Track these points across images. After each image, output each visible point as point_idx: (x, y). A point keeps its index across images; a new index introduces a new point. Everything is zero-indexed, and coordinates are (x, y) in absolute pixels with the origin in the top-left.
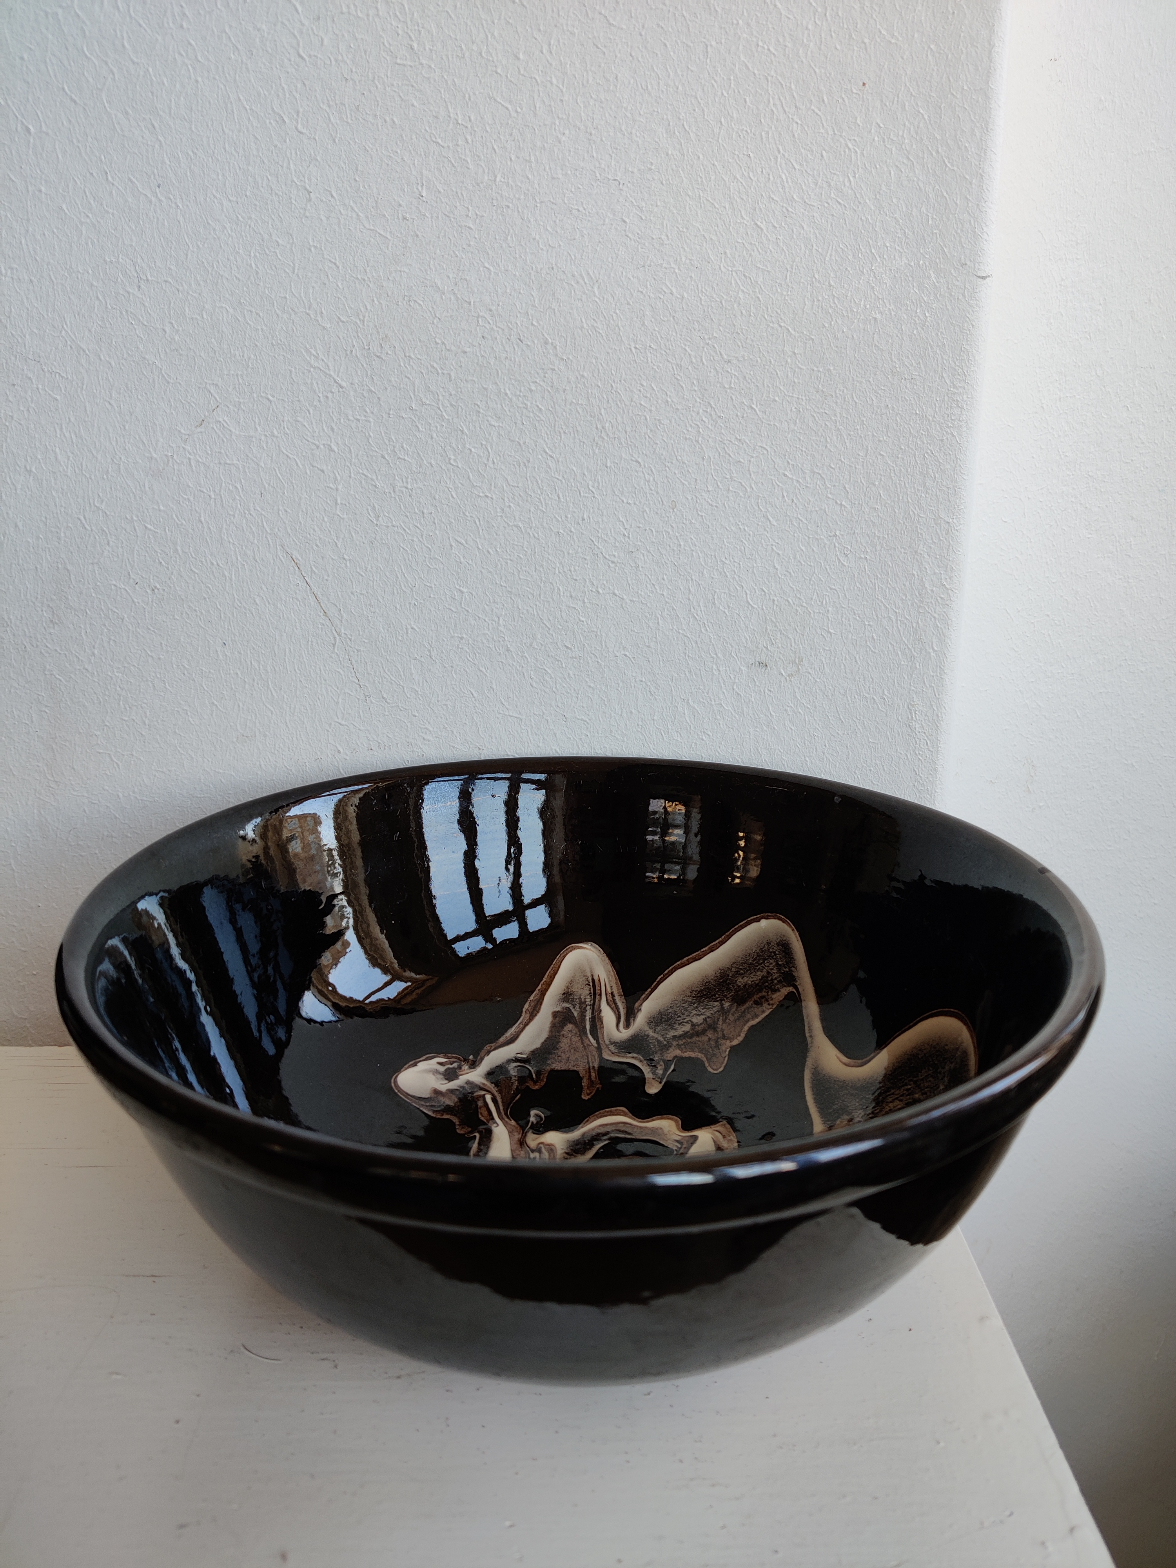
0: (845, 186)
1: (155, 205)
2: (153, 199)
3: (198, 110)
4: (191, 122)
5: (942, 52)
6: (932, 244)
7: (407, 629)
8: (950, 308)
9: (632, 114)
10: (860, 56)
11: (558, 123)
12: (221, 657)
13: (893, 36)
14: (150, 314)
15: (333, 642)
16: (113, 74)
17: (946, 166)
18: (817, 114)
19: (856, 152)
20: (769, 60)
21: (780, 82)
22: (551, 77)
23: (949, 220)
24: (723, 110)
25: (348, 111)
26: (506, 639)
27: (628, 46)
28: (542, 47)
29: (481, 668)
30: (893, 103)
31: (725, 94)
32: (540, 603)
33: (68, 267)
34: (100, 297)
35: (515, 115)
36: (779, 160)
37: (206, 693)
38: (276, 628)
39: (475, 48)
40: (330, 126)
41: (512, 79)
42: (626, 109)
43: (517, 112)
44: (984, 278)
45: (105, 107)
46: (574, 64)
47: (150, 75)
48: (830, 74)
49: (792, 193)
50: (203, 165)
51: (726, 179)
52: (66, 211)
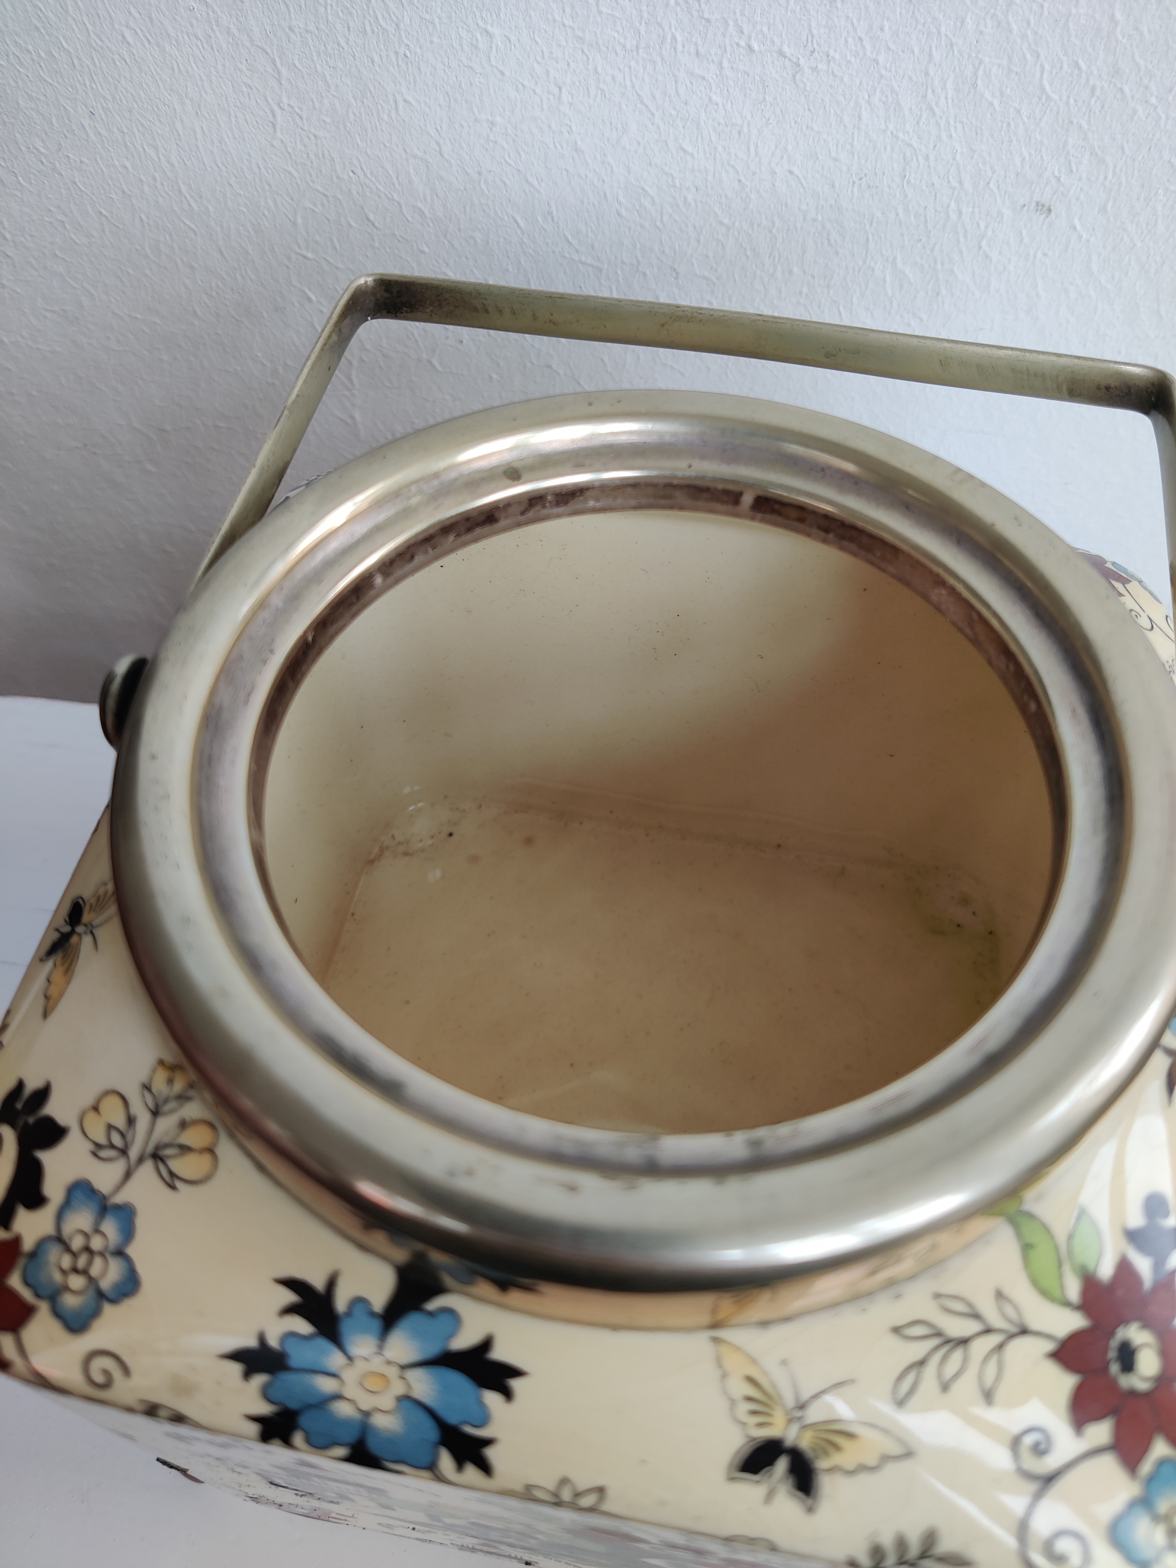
7: (395, 101)
12: (92, 136)
15: (271, 119)
26: (574, 128)
29: (530, 179)
32: (637, 62)
37: (85, 196)
38: (172, 90)
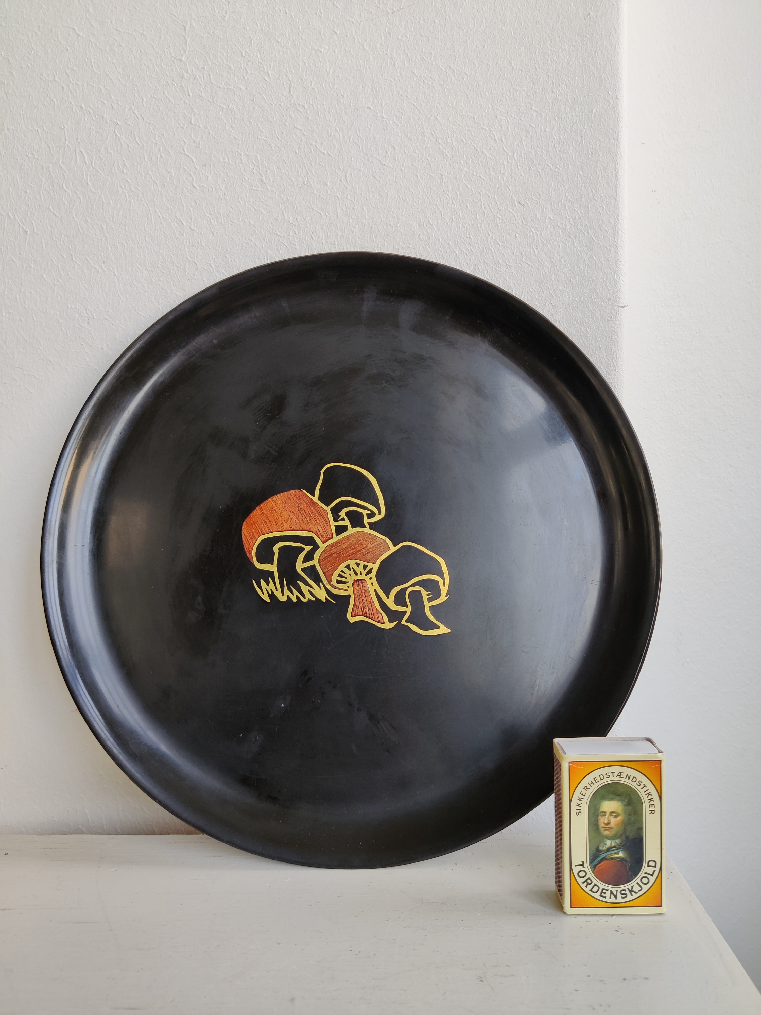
0: (531, 254)
1: (101, 274)
2: (100, 270)
3: (130, 218)
4: (126, 225)
5: (586, 176)
6: (588, 287)
8: (602, 325)
9: (397, 216)
10: (536, 179)
11: (351, 221)
13: (556, 167)
14: (94, 339)
16: (80, 199)
17: (594, 241)
18: (512, 213)
19: (537, 234)
20: (481, 183)
21: (488, 195)
22: (347, 195)
23: (598, 273)
24: (453, 211)
25: (222, 217)
27: (393, 177)
28: (341, 178)
30: (558, 205)
31: (454, 202)
33: (44, 311)
34: (63, 329)
35: (325, 218)
36: (489, 240)
39: (300, 179)
40: (211, 226)
41: (323, 197)
42: (393, 212)
43: (326, 215)
44: (623, 307)
45: (73, 217)
46: (361, 187)
47: (102, 198)
48: (519, 190)
49: (498, 259)
50: (132, 250)
51: (457, 252)
52: (46, 278)
